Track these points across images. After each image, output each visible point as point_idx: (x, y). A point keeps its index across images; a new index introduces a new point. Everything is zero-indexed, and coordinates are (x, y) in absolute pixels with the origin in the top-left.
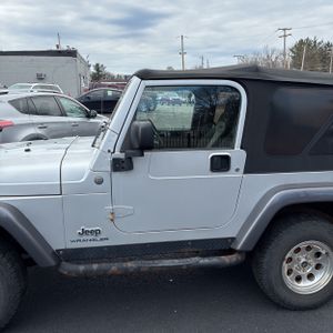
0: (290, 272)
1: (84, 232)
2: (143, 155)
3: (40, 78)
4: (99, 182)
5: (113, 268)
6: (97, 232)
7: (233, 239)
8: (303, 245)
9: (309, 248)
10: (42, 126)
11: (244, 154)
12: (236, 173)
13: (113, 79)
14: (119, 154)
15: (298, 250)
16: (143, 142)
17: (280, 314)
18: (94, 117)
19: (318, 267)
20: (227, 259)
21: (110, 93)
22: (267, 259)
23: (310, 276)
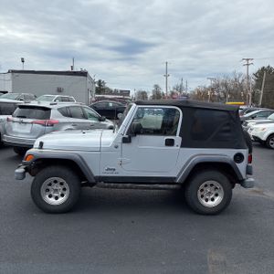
0: (202, 196)
1: (108, 169)
3: (60, 91)
4: (116, 147)
7: (175, 178)
8: (209, 182)
9: (212, 185)
10: (74, 124)
11: (180, 138)
12: (177, 147)
13: (111, 92)
14: (125, 136)
15: (206, 186)
16: (136, 131)
17: (197, 216)
18: (104, 120)
19: (217, 195)
20: (171, 186)
21: (111, 105)
22: (191, 189)
23: (213, 200)
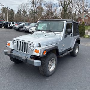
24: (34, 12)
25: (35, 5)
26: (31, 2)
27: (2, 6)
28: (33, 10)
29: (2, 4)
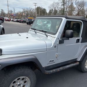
2: (69, 39)
5: (58, 70)
6: (53, 61)
24: (64, 11)
25: (66, 3)
26: (61, 1)
27: (35, 5)
28: (62, 8)
29: (35, 4)
